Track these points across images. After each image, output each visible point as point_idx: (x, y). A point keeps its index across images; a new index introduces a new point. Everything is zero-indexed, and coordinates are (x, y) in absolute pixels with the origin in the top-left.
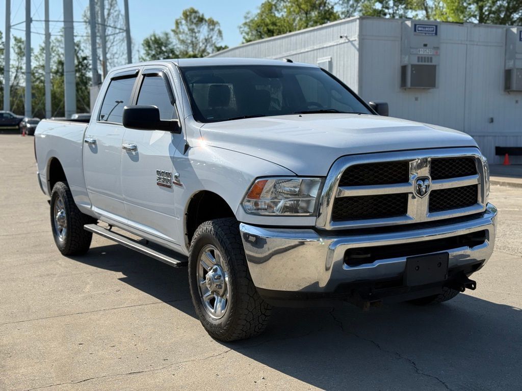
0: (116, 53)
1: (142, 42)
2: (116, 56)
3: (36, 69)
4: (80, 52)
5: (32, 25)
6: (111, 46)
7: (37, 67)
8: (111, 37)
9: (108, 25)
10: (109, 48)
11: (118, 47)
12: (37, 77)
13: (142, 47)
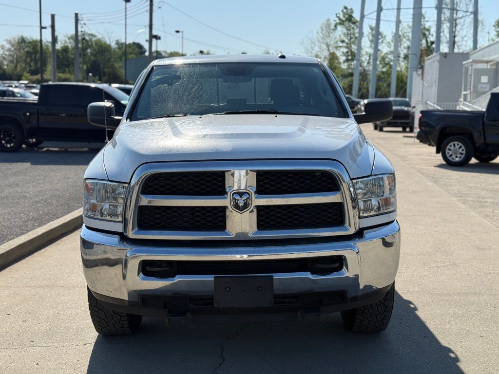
0: (465, 36)
1: (494, 24)
2: (465, 39)
3: (386, 55)
4: (430, 36)
5: (382, 14)
6: (461, 29)
7: (388, 52)
8: (462, 20)
9: (460, 9)
10: (459, 31)
11: (469, 30)
12: (387, 62)
13: (494, 28)
